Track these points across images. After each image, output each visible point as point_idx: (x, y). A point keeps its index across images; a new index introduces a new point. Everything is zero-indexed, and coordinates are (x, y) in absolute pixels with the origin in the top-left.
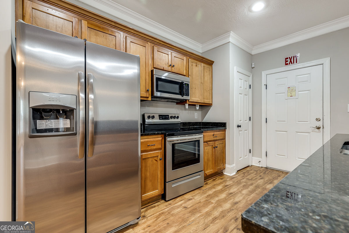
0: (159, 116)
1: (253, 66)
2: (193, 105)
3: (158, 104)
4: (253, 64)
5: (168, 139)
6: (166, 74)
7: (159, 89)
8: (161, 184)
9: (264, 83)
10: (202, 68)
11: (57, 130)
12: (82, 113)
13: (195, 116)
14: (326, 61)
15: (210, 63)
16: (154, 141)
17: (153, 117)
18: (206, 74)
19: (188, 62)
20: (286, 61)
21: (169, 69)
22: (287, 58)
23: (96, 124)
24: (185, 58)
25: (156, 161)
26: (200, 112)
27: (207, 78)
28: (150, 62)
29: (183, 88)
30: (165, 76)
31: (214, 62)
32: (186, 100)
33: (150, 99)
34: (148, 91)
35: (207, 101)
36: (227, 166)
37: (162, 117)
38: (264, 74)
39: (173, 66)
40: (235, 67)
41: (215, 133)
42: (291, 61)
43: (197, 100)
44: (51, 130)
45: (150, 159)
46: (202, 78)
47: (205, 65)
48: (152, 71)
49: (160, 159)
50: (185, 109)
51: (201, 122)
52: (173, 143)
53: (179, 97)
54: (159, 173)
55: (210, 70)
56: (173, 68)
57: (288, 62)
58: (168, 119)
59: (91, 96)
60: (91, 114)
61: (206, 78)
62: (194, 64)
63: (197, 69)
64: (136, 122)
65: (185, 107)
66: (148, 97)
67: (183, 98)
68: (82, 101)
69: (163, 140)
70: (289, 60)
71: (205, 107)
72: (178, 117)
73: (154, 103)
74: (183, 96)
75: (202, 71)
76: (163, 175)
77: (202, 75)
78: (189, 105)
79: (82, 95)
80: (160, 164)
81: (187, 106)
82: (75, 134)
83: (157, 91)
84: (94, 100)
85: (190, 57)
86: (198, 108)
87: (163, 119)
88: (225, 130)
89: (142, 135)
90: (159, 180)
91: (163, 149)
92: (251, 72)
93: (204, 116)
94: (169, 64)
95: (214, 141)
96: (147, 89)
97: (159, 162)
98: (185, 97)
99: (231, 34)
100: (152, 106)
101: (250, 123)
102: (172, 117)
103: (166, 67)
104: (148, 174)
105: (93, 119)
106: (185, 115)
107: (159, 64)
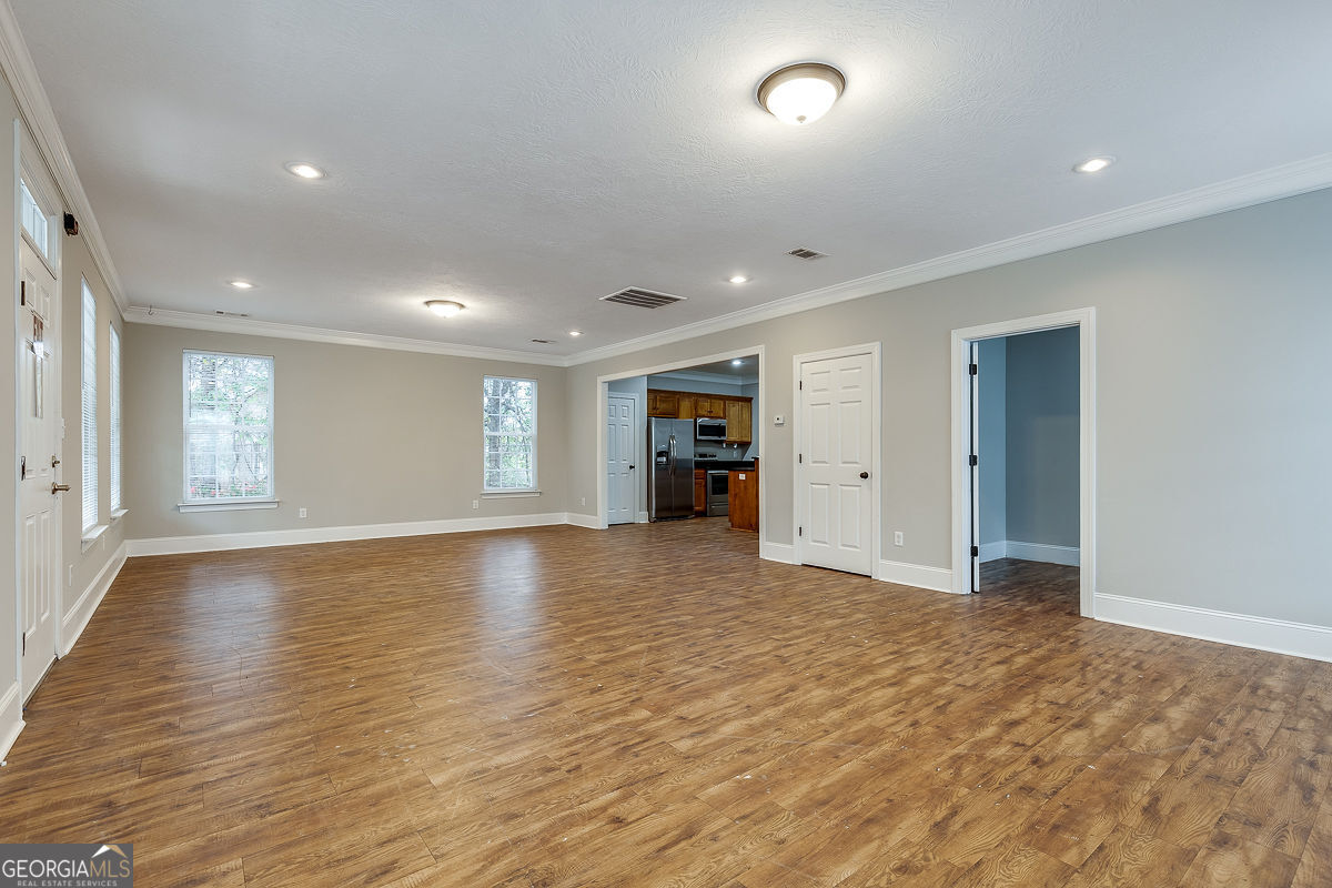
0: (704, 455)
2: (730, 444)
5: (709, 472)
6: (706, 421)
7: (701, 434)
11: (664, 462)
12: (672, 454)
13: (735, 455)
15: (749, 400)
16: (700, 474)
17: (699, 456)
19: (725, 405)
21: (709, 415)
23: (676, 460)
24: (722, 403)
26: (740, 450)
27: (746, 415)
29: (720, 431)
31: (752, 399)
32: (724, 440)
33: (696, 442)
35: (745, 439)
39: (713, 412)
43: (735, 440)
44: (662, 463)
46: (740, 417)
47: (743, 405)
48: (696, 419)
50: (724, 449)
51: (741, 461)
53: (717, 439)
55: (749, 407)
58: (708, 457)
60: (675, 454)
61: (744, 416)
62: (731, 406)
63: (734, 410)
64: (692, 460)
65: (722, 447)
66: (694, 441)
67: (720, 439)
68: (672, 448)
69: (705, 473)
71: (744, 445)
72: (715, 456)
74: (720, 436)
78: (727, 444)
79: (672, 445)
81: (725, 446)
82: (670, 464)
84: (676, 446)
86: (736, 447)
89: (694, 469)
93: (743, 456)
94: (709, 411)
98: (722, 438)
100: (699, 446)
103: (706, 414)
106: (723, 455)
107: (700, 412)
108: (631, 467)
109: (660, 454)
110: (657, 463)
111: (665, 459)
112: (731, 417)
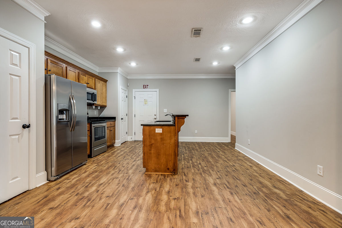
4: (128, 84)
8: (89, 149)
9: (134, 96)
10: (102, 84)
13: (95, 113)
14: (158, 90)
15: (105, 81)
18: (104, 88)
22: (144, 85)
26: (98, 111)
28: (77, 81)
29: (94, 97)
31: (107, 81)
32: (95, 104)
35: (104, 104)
36: (116, 141)
38: (134, 90)
39: (89, 83)
40: (121, 86)
41: (111, 123)
43: (100, 104)
44: (62, 119)
46: (102, 90)
49: (89, 136)
50: (94, 109)
51: (98, 117)
52: (95, 127)
55: (105, 85)
56: (88, 85)
57: (144, 87)
63: (99, 85)
65: (93, 108)
69: (90, 126)
74: (93, 101)
76: (90, 144)
77: (102, 88)
78: (95, 106)
80: (89, 138)
81: (94, 107)
85: (96, 78)
88: (115, 121)
90: (88, 147)
91: (90, 130)
92: (127, 88)
93: (100, 113)
94: (87, 82)
95: (111, 127)
99: (119, 68)
101: (127, 117)
105: (76, 115)
107: (81, 82)
109: (61, 112)
110: (59, 121)
111: (64, 117)
112: (98, 89)
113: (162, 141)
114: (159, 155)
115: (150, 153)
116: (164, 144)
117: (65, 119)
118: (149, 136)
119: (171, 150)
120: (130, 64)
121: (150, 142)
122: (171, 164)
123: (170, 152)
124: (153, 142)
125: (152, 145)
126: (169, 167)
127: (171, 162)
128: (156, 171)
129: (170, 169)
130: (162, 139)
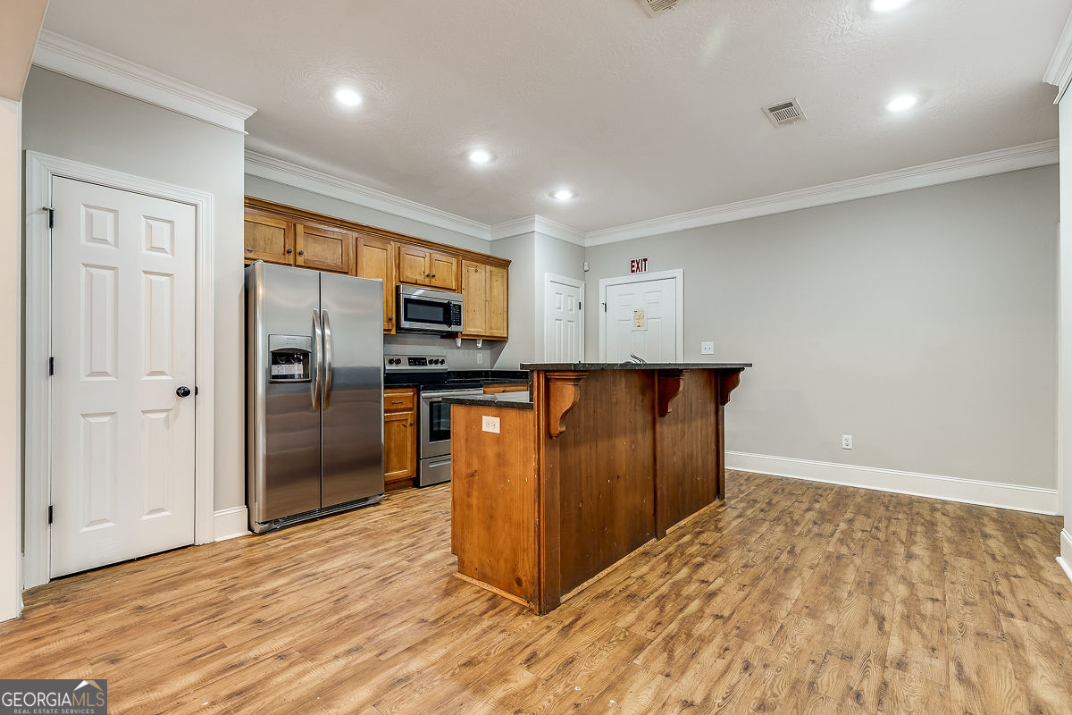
0: (409, 359)
1: (586, 268)
2: (470, 340)
3: (407, 339)
4: (586, 264)
5: (423, 395)
6: (420, 292)
7: (409, 317)
8: (412, 462)
9: (602, 300)
10: (488, 275)
11: (292, 376)
12: (319, 356)
13: (479, 359)
14: (678, 273)
15: (504, 264)
16: (401, 397)
17: (398, 362)
18: (495, 284)
19: (460, 266)
20: (633, 266)
21: (427, 281)
22: (633, 262)
23: (332, 371)
24: (454, 261)
25: (405, 426)
26: (488, 353)
27: (498, 289)
28: (394, 273)
29: (450, 313)
30: (418, 293)
31: (510, 262)
32: (457, 332)
33: (393, 332)
34: (390, 319)
35: (497, 333)
37: (415, 361)
38: (603, 283)
39: (434, 276)
40: (546, 274)
41: (508, 388)
42: (638, 267)
43: (479, 331)
44: (285, 377)
45: (396, 423)
46: (488, 292)
47: (493, 269)
48: (397, 288)
49: (411, 425)
51: (488, 371)
52: (431, 400)
53: (444, 328)
54: (409, 444)
55: (503, 277)
56: (433, 280)
57: (635, 269)
58: (423, 365)
59: (327, 332)
60: (328, 356)
61: (495, 292)
62: (472, 269)
63: (477, 278)
64: (379, 369)
65: (456, 344)
66: (390, 330)
67: (450, 329)
68: (319, 340)
69: (416, 397)
70: (635, 264)
71: (495, 343)
72: (442, 362)
73: (401, 337)
74: (449, 324)
75: (488, 281)
76: (415, 449)
77: (488, 286)
78: (463, 340)
79: (318, 331)
80: (410, 432)
81: (459, 342)
82: (310, 381)
83: (406, 319)
84: (331, 336)
85: (464, 257)
86: (480, 345)
87: (415, 365)
89: (386, 388)
90: (409, 456)
91: (415, 409)
92: (583, 279)
93: (494, 359)
94: (427, 273)
96: (390, 316)
97: (409, 429)
98: (454, 328)
99: (536, 218)
100: (397, 342)
102: (431, 362)
103: (421, 279)
104: (393, 445)
105: (330, 364)
106: (456, 358)
107: (409, 274)
108: (183, 393)
109: (279, 357)
110: (273, 380)
111: (297, 369)
112: (471, 291)
113: (499, 465)
114: (491, 517)
115: (469, 506)
116: (505, 477)
117: (296, 377)
118: (467, 440)
119: (526, 507)
120: (552, 195)
121: (469, 464)
122: (526, 563)
123: (526, 516)
124: (476, 465)
125: (472, 475)
126: (521, 574)
127: (526, 554)
128: (483, 578)
129: (524, 584)
130: (501, 459)
